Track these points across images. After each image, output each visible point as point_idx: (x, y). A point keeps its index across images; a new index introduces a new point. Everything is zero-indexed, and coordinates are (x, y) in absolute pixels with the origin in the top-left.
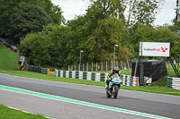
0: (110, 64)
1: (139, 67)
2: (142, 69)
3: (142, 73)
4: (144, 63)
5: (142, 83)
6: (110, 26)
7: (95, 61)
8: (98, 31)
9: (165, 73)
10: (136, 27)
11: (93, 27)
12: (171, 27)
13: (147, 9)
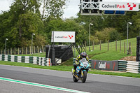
0: (29, 49)
1: (51, 50)
2: (54, 53)
3: (53, 56)
4: (55, 48)
5: (54, 63)
6: (28, 19)
7: (17, 46)
8: (19, 23)
9: (72, 55)
10: (48, 20)
11: (15, 20)
12: (76, 20)
13: (57, 6)
